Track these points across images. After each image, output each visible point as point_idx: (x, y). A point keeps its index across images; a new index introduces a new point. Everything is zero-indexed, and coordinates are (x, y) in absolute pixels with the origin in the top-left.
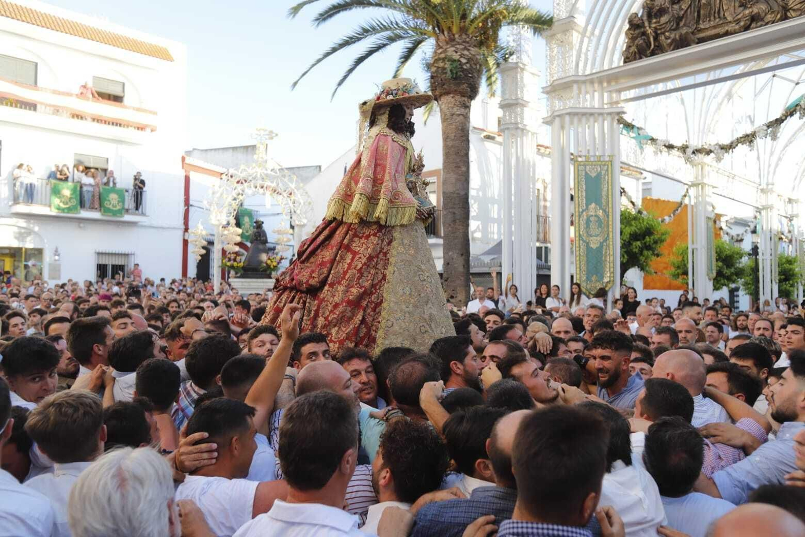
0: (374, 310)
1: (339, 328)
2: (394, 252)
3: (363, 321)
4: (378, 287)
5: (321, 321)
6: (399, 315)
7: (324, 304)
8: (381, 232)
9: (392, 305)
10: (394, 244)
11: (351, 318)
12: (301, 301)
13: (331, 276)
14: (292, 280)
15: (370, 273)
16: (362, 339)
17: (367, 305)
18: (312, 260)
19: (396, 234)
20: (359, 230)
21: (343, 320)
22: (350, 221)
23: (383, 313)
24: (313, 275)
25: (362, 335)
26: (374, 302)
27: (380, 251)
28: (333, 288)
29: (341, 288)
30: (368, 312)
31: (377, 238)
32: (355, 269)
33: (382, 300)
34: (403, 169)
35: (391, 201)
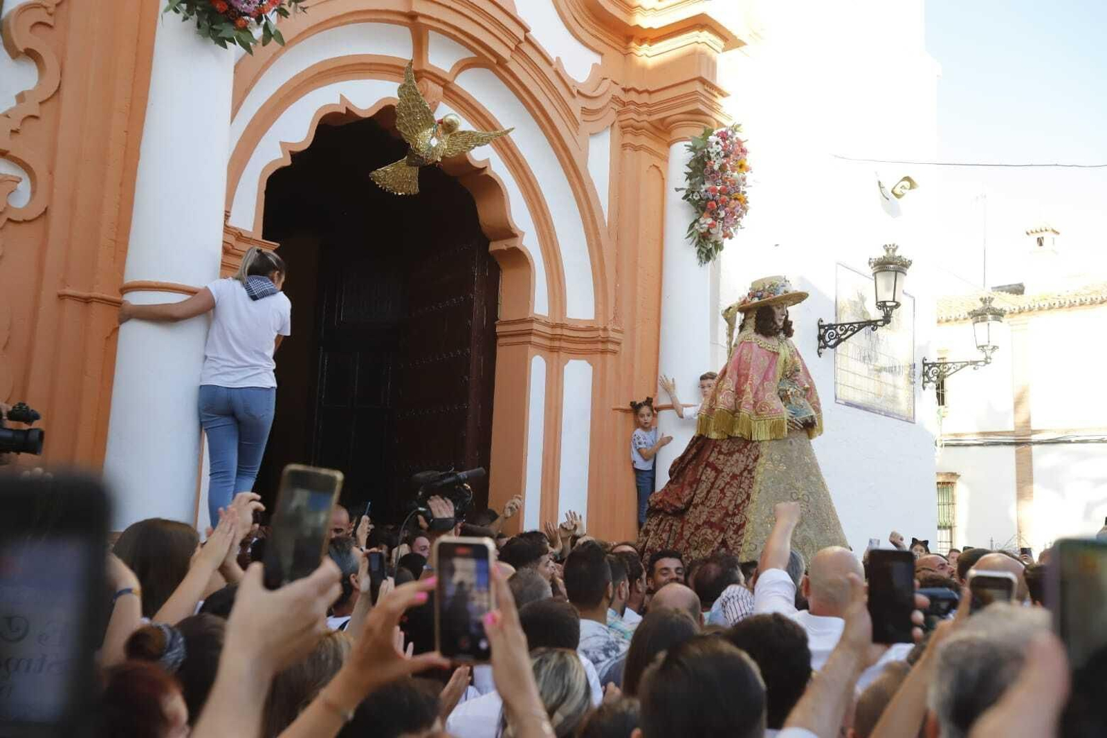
0: (736, 532)
2: (760, 469)
3: (724, 544)
4: (741, 508)
7: (688, 526)
9: (756, 526)
10: (761, 460)
11: (711, 542)
12: (668, 524)
13: (695, 496)
14: (660, 501)
15: (732, 492)
17: (728, 526)
19: (764, 450)
21: (704, 542)
23: (746, 536)
26: (736, 524)
27: (745, 469)
28: (696, 509)
29: (703, 509)
30: (729, 534)
32: (717, 489)
33: (745, 522)
34: (775, 376)
35: (757, 414)
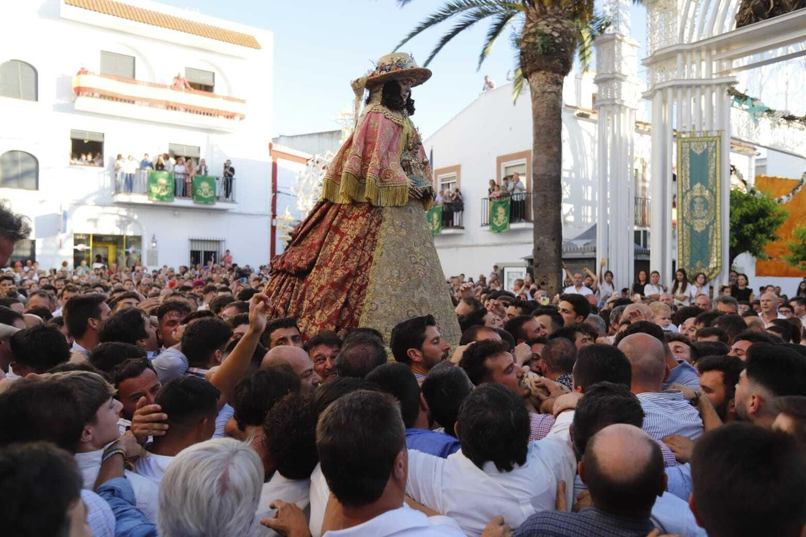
0: (358, 292)
1: (323, 311)
2: (383, 233)
3: (346, 304)
4: (363, 269)
5: (306, 304)
6: (385, 298)
7: (311, 286)
8: (370, 213)
9: (378, 287)
10: (383, 224)
11: (334, 302)
12: (290, 284)
13: (319, 258)
14: (283, 263)
15: (356, 254)
16: (344, 322)
17: (351, 287)
18: (303, 243)
19: (386, 215)
20: (348, 211)
21: (327, 302)
22: (340, 202)
23: (367, 296)
24: (302, 258)
25: (344, 318)
26: (358, 285)
27: (368, 232)
28: (320, 270)
29: (327, 270)
30: (351, 295)
31: (365, 219)
32: (341, 250)
33: (367, 283)
34: (398, 147)
35: (381, 181)
